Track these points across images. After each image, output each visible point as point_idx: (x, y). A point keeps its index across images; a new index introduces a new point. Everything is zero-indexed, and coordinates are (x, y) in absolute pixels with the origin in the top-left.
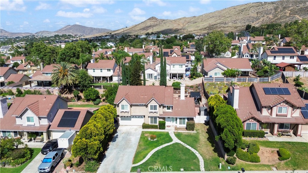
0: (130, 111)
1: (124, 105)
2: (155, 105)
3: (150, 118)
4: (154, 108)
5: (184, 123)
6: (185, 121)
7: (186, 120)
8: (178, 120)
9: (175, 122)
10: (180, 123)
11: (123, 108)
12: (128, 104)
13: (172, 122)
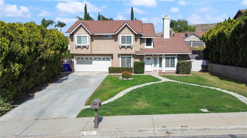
0: (90, 46)
1: (82, 35)
2: (128, 35)
3: (120, 58)
4: (127, 41)
5: (173, 66)
6: (174, 62)
7: (176, 60)
8: (164, 61)
9: (158, 65)
10: (167, 66)
11: (79, 41)
12: (88, 35)
13: (153, 65)
